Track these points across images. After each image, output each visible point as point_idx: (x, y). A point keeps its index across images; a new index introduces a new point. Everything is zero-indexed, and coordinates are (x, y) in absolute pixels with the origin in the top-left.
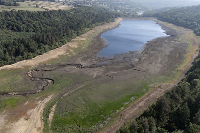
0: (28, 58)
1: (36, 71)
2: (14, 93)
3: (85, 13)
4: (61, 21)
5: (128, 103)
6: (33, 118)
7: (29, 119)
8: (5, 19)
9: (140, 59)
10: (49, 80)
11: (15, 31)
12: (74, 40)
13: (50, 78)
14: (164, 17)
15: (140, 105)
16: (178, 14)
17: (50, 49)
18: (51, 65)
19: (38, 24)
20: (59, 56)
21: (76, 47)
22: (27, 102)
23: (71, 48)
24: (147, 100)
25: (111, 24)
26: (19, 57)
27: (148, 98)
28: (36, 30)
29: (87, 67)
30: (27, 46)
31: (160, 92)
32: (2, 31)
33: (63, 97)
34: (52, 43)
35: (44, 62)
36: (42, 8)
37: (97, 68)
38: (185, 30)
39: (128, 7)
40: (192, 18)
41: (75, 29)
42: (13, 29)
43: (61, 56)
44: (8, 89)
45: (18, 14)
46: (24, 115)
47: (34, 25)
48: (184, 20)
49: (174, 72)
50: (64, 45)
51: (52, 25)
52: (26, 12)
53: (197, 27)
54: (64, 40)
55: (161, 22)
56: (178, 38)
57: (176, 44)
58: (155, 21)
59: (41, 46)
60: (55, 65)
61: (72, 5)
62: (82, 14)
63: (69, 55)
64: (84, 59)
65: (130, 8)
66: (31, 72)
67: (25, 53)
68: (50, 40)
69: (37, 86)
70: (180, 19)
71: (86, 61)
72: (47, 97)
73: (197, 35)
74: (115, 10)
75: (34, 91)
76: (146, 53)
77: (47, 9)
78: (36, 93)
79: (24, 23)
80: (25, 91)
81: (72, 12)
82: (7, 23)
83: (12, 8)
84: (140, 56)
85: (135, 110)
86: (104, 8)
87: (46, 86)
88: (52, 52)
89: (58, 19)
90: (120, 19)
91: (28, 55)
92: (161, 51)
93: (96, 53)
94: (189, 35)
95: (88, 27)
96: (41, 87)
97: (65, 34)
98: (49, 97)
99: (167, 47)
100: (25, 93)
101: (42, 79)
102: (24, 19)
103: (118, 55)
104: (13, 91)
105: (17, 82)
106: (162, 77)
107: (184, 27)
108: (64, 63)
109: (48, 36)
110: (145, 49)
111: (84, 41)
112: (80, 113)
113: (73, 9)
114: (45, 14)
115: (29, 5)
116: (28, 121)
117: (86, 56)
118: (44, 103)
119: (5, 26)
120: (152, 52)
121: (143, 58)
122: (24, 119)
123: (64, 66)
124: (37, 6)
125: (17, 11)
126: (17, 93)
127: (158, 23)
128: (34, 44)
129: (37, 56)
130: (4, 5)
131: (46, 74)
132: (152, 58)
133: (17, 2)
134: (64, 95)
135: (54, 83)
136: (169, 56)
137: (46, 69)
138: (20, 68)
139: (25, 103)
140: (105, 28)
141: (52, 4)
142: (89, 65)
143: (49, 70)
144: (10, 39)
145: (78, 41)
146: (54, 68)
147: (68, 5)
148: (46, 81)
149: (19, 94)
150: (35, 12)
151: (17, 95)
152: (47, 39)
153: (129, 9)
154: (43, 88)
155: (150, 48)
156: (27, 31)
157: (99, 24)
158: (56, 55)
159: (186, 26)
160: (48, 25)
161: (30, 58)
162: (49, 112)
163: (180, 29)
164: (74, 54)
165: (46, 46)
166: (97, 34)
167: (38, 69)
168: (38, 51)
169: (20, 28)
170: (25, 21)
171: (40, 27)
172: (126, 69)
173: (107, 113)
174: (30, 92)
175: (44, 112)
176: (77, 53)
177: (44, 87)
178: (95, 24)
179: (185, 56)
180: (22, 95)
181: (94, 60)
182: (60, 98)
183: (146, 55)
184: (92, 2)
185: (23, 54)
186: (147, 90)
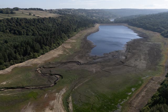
0: (34, 57)
1: (44, 68)
2: (32, 87)
3: (70, 19)
4: (53, 26)
5: (131, 93)
6: (56, 108)
7: (53, 109)
8: (7, 25)
9: (126, 57)
10: (57, 76)
11: (17, 35)
12: (66, 42)
13: (58, 74)
14: (134, 23)
15: (142, 95)
16: (145, 20)
17: (50, 50)
18: (54, 62)
19: (35, 29)
20: (58, 55)
21: (70, 47)
22: (46, 95)
23: (67, 49)
24: (146, 90)
25: (92, 29)
26: (27, 57)
27: (146, 89)
28: (35, 34)
29: (85, 64)
30: (33, 47)
31: (154, 83)
32: (6, 35)
33: (75, 89)
34: (51, 44)
35: (48, 60)
36: (34, 15)
37: (94, 65)
38: (153, 33)
39: (101, 15)
40: (158, 23)
41: (66, 33)
42: (14, 33)
43: (60, 55)
44: (25, 84)
45: (17, 20)
46: (48, 106)
47: (32, 30)
48: (151, 25)
49: (158, 67)
50: (60, 46)
51: (46, 30)
52: (23, 19)
53: (163, 30)
54: (59, 42)
55: (132, 27)
56: (150, 40)
57: (151, 44)
58: (126, 26)
59: (43, 47)
60: (58, 63)
61: (57, 13)
62: (68, 21)
63: (66, 54)
64: (80, 57)
65: (103, 15)
66: (39, 69)
67: (32, 53)
68: (49, 42)
69: (49, 81)
70: (147, 25)
71: (82, 59)
72: (61, 89)
73: (165, 37)
74: (92, 17)
75: (48, 85)
76: (129, 52)
77: (39, 17)
78: (50, 87)
79: (23, 28)
80: (40, 85)
81: (60, 19)
82: (10, 28)
83: (10, 15)
84: (125, 54)
85: (140, 99)
86: (83, 16)
87: (57, 80)
88: (52, 52)
89: (50, 25)
90: (98, 25)
91: (34, 55)
92: (141, 50)
93: (88, 52)
94: (158, 37)
95: (75, 31)
96: (53, 82)
97: (59, 37)
98: (63, 89)
99: (144, 47)
100: (41, 87)
101: (51, 75)
102: (23, 25)
103: (107, 54)
104: (30, 85)
105: (31, 77)
106: (149, 71)
107: (152, 31)
108: (64, 61)
109: (47, 39)
110: (127, 48)
111: (74, 42)
112: (94, 103)
113: (60, 16)
114: (39, 21)
115: (23, 13)
116: (53, 111)
117: (80, 55)
118: (61, 95)
119: (8, 31)
120: (134, 51)
121: (128, 56)
122: (49, 109)
123: (65, 63)
124: (30, 14)
125: (16, 18)
126: (34, 87)
127: (129, 28)
128: (37, 46)
129: (41, 55)
130: (3, 13)
131: (53, 71)
132: (135, 56)
133: (13, 11)
134: (75, 88)
135: (62, 78)
136: (148, 54)
137: (51, 66)
138: (30, 66)
139: (45, 95)
140: (88, 32)
141: (41, 13)
142: (86, 62)
143: (54, 67)
144: (16, 42)
145: (70, 42)
146: (58, 65)
147: (55, 13)
148: (55, 76)
149: (36, 88)
150: (31, 19)
151: (34, 88)
152: (47, 41)
153: (102, 17)
154: (55, 83)
155: (131, 48)
156: (27, 35)
157: (83, 29)
158: (56, 55)
159: (154, 30)
160: (43, 30)
161: (36, 58)
162: (67, 102)
163: (149, 32)
164: (70, 53)
165: (47, 47)
166: (84, 37)
167: (45, 66)
168: (41, 51)
169: (21, 32)
170: (24, 27)
171: (38, 32)
172: (118, 65)
173: (117, 103)
174: (45, 86)
175: (63, 102)
176: (73, 53)
177: (55, 81)
178: (80, 29)
179: (161, 53)
180: (39, 89)
181: (88, 58)
182: (72, 90)
183: (129, 53)
184: (72, 11)
185: (29, 54)
186: (142, 82)
